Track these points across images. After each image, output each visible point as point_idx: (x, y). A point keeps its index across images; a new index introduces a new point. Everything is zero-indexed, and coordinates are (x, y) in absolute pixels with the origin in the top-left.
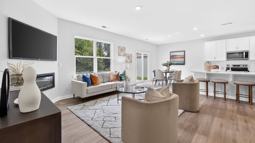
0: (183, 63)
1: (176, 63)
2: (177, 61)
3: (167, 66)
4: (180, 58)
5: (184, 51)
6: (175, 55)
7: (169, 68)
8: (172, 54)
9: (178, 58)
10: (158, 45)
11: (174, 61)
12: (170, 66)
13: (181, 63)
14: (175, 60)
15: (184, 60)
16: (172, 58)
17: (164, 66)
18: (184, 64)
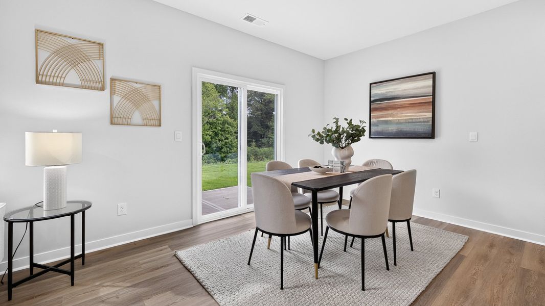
0: (427, 127)
1: (392, 128)
2: (399, 123)
3: (336, 142)
4: (413, 105)
5: (434, 74)
6: (389, 95)
7: (345, 152)
8: (379, 91)
9: (402, 107)
10: (324, 61)
11: (386, 122)
12: (353, 145)
13: (419, 128)
14: (391, 116)
15: (430, 115)
16: (376, 109)
17: (322, 143)
18: (431, 135)
